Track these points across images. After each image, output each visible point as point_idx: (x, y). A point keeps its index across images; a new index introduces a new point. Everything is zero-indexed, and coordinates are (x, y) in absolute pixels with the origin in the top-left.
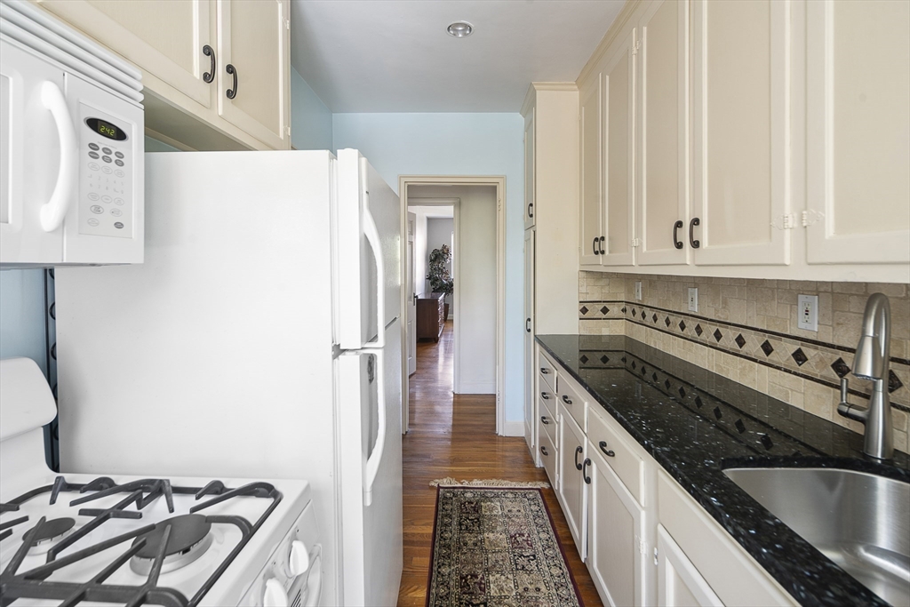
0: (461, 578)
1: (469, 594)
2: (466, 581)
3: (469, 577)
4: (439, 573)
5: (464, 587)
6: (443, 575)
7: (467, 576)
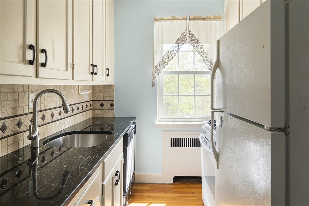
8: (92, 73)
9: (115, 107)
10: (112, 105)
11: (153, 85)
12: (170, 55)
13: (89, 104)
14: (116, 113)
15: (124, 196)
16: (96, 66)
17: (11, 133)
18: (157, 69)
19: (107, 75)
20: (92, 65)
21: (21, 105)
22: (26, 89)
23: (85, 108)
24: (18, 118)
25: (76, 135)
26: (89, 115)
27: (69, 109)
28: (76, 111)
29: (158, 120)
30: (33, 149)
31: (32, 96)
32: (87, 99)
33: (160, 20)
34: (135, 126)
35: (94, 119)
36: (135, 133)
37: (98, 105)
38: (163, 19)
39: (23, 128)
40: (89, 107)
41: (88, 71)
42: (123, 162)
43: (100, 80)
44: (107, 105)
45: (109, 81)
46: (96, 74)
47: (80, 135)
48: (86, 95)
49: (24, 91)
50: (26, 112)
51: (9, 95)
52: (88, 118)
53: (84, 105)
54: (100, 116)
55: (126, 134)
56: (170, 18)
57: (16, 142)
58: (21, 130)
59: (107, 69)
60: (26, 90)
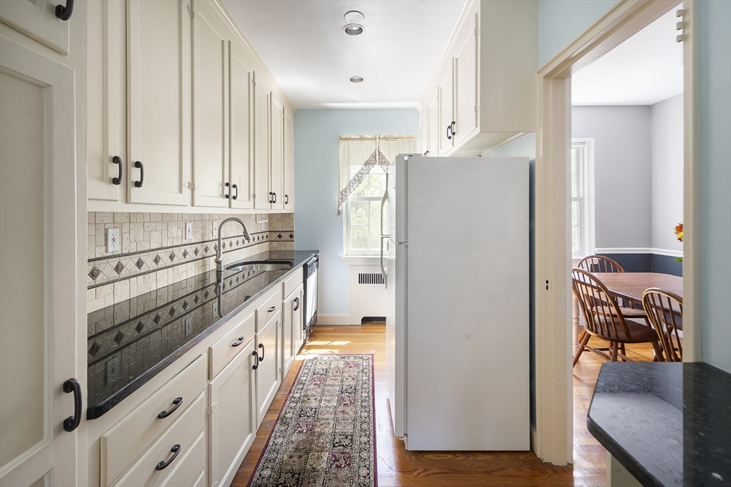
0: (349, 464)
1: (345, 453)
2: (346, 462)
3: (343, 466)
4: (368, 469)
5: (348, 458)
6: (365, 466)
7: (344, 467)
8: (271, 202)
9: (295, 238)
10: (291, 236)
11: (339, 213)
12: (358, 179)
13: (265, 235)
14: (297, 245)
15: (304, 329)
16: (274, 194)
17: (201, 257)
18: (343, 195)
19: (286, 203)
20: (271, 193)
21: (207, 232)
22: (211, 217)
23: (261, 239)
24: (205, 244)
25: (254, 265)
26: (265, 247)
27: (251, 237)
28: (256, 241)
29: (344, 254)
30: (219, 272)
31: (216, 225)
32: (263, 229)
33: (346, 139)
34: (317, 260)
35: (271, 252)
36: (318, 267)
37: (275, 236)
38: (350, 139)
39: (209, 253)
40: (265, 239)
41: (267, 200)
42: (303, 294)
43: (278, 208)
44: (285, 236)
45: (288, 209)
46: (274, 202)
47: (259, 265)
48: (263, 225)
49: (209, 220)
50: (211, 239)
51: (200, 222)
52: (264, 251)
53: (260, 235)
54: (278, 249)
55: (306, 264)
56: (358, 137)
57: (204, 265)
58: (208, 255)
59: (286, 196)
60: (211, 219)
